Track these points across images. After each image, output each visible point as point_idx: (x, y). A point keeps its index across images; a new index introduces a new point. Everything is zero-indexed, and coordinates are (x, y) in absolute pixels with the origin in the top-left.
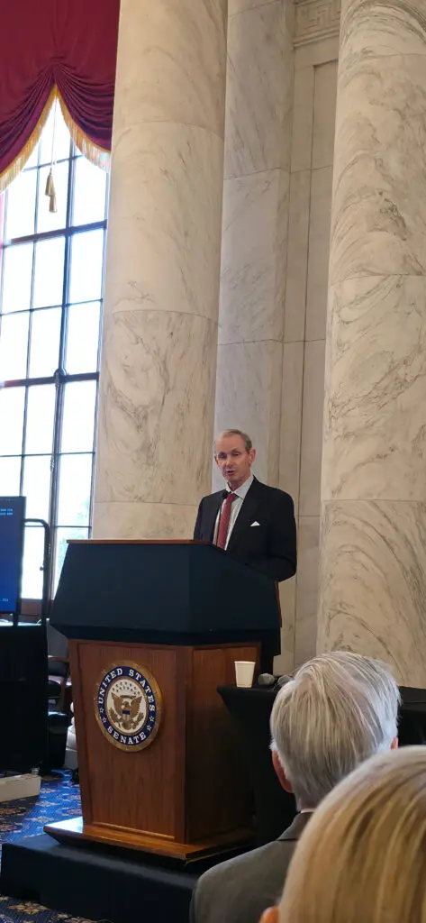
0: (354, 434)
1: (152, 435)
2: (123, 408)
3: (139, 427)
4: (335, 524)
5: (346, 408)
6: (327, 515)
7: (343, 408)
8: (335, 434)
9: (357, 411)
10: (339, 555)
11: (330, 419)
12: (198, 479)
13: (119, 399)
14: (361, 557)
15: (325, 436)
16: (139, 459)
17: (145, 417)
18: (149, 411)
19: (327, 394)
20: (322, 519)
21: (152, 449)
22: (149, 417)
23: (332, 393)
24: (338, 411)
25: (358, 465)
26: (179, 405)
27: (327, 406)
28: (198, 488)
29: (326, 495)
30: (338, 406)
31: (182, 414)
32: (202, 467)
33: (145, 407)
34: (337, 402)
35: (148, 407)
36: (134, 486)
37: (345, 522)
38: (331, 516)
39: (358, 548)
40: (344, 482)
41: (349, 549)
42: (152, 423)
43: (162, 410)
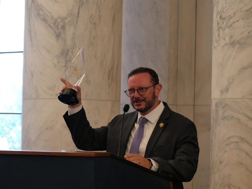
0: (238, 43)
1: (69, 42)
2: (45, 20)
3: (58, 36)
4: (224, 118)
5: (232, 21)
6: (217, 111)
7: (229, 20)
8: (223, 43)
9: (241, 23)
10: (227, 145)
11: (219, 30)
12: (109, 79)
13: (41, 13)
14: (245, 146)
15: (215, 44)
16: (59, 62)
17: (63, 27)
18: (66, 21)
19: (215, 9)
20: (213, 115)
21: (70, 53)
22: (67, 27)
23: (220, 8)
24: (225, 23)
25: (243, 68)
26: (91, 16)
27: (216, 18)
28: (110, 85)
29: (216, 94)
30: (224, 19)
31: (95, 24)
32: (112, 68)
33: (63, 19)
34: (224, 15)
35: (66, 18)
36: (55, 86)
37: (232, 117)
38: (221, 112)
39: (242, 139)
40: (231, 83)
41: (236, 139)
42: (69, 32)
43: (77, 22)
